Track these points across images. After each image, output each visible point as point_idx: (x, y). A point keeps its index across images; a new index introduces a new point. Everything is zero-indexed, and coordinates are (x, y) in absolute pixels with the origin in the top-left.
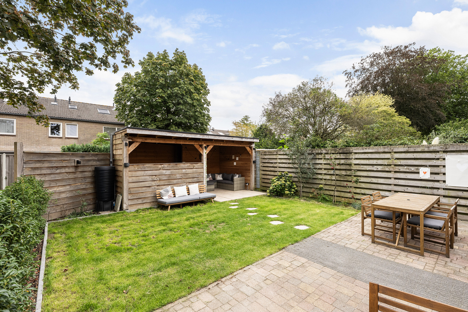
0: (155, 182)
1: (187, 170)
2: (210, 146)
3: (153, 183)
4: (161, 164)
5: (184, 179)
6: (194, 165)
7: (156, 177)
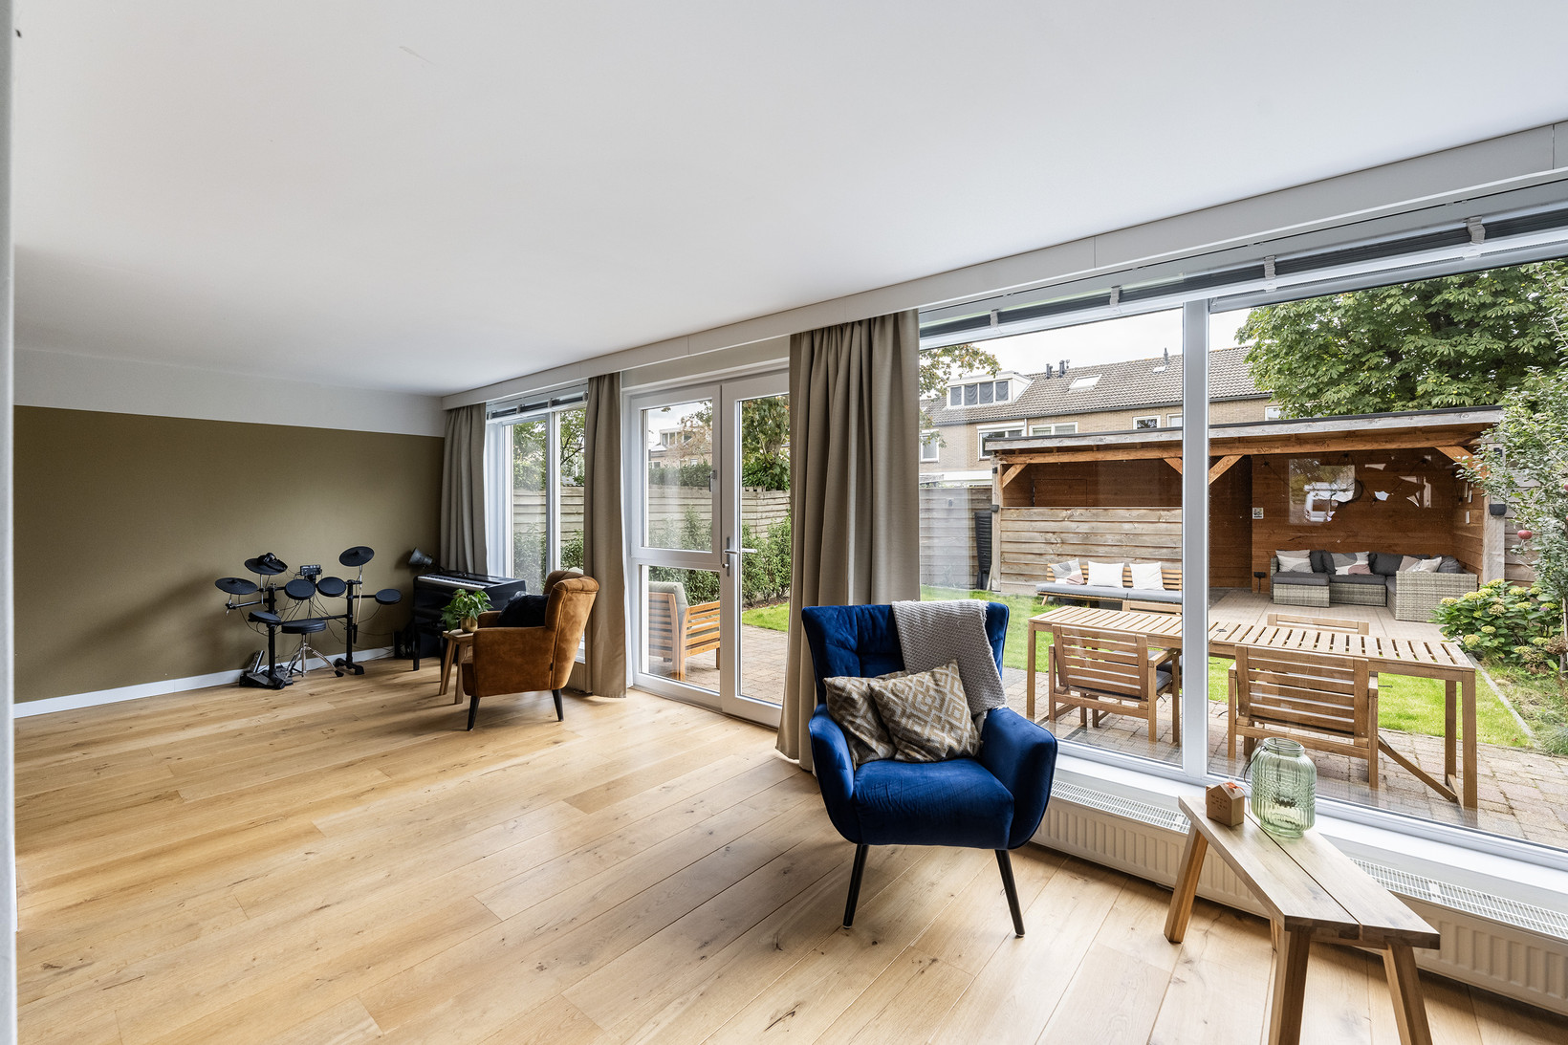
0: (1053, 546)
1: (1136, 525)
3: (1049, 549)
4: (1067, 510)
5: (1128, 548)
6: (1162, 512)
7: (1055, 536)
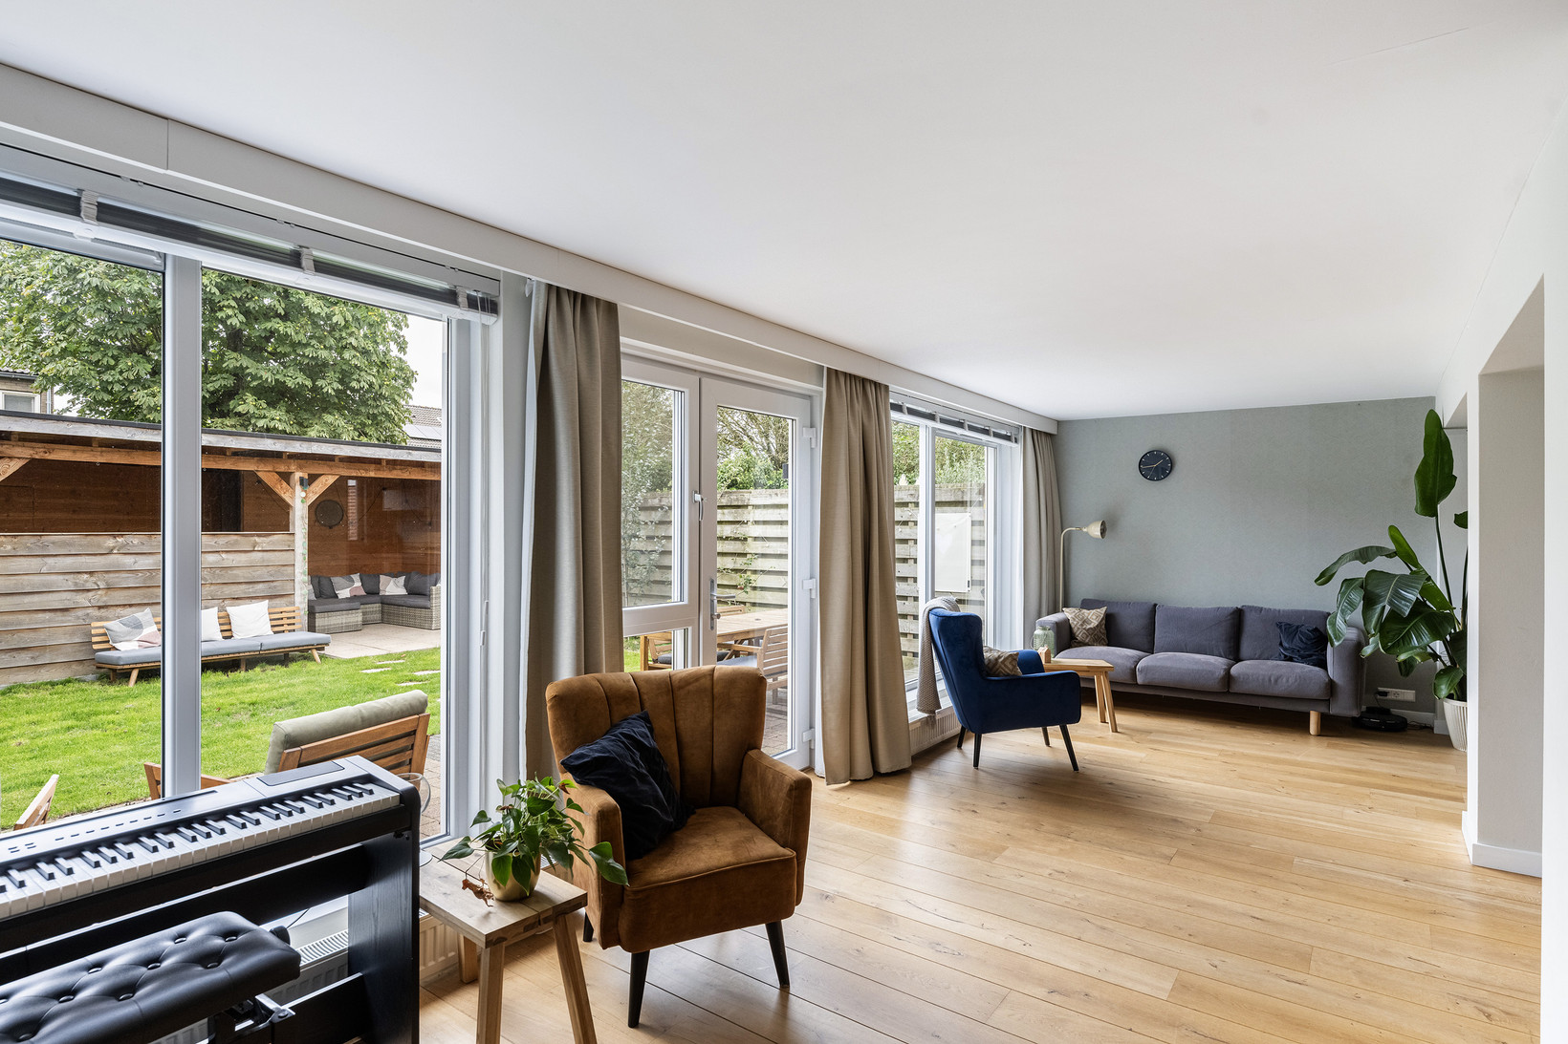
0: (90, 594)
2: (322, 479)
3: (82, 599)
4: (115, 536)
6: (257, 539)
7: (94, 579)
